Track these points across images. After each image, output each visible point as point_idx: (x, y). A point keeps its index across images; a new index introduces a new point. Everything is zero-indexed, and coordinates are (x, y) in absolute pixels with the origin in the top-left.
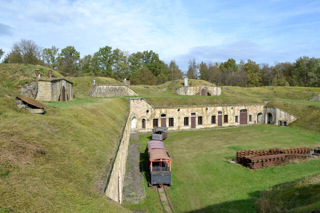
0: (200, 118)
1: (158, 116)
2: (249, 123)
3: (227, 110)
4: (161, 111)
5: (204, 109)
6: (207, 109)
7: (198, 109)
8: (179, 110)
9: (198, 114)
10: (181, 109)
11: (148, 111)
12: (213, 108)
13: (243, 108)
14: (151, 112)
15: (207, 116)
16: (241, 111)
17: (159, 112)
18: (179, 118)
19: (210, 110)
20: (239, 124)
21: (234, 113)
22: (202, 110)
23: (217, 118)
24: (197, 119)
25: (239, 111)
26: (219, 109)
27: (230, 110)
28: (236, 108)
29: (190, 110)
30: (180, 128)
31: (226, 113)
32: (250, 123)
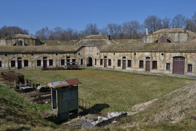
0: (130, 62)
1: (102, 58)
2: (187, 74)
3: (156, 56)
4: (104, 54)
5: (133, 54)
6: (135, 54)
7: (128, 53)
8: (114, 54)
9: (128, 58)
10: (115, 53)
11: (98, 54)
12: (141, 53)
13: (178, 54)
14: (99, 54)
15: (135, 60)
16: (174, 58)
17: (103, 55)
18: (114, 60)
19: (138, 55)
20: (171, 72)
21: (164, 60)
22: (131, 55)
23: (144, 63)
24: (127, 62)
25: (172, 58)
26: (147, 54)
27: (159, 56)
28: (168, 54)
29: (121, 54)
30: (115, 68)
31: (154, 59)
32: (189, 74)
